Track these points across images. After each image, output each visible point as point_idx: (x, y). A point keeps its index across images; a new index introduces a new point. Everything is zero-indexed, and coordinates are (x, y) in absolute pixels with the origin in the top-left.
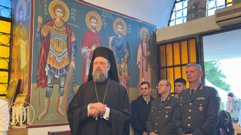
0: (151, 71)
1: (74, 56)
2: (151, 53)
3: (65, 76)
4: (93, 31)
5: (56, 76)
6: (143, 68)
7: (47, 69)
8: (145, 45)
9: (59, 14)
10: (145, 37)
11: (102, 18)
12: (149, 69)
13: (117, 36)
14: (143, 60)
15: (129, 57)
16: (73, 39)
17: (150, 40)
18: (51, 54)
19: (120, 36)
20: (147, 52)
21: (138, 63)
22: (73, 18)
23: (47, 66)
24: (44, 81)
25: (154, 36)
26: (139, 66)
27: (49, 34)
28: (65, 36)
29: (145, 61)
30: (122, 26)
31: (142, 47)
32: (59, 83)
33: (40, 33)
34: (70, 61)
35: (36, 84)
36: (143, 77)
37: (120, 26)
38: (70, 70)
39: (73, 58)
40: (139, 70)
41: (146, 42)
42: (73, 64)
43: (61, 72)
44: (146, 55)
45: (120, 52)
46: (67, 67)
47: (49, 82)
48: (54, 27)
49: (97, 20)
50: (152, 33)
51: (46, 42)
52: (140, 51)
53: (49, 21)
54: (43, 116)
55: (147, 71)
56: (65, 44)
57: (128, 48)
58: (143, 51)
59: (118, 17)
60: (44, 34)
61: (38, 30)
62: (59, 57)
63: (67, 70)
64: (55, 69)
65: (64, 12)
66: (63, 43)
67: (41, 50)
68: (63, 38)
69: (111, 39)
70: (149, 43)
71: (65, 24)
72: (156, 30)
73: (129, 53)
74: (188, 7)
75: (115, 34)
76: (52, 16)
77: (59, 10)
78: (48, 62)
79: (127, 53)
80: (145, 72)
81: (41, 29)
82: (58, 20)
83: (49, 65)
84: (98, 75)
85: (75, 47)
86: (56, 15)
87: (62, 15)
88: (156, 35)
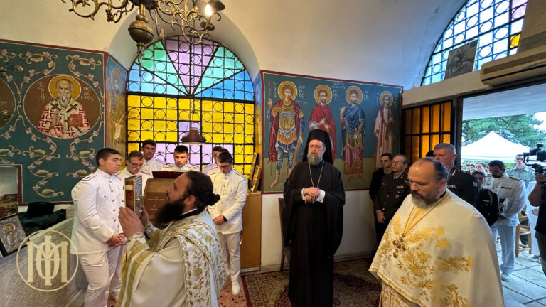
0: (393, 139)
1: (302, 131)
2: (394, 120)
3: (293, 150)
4: (322, 104)
5: (285, 151)
6: (382, 136)
7: (277, 146)
8: (386, 111)
9: (287, 94)
10: (387, 102)
11: (332, 90)
12: (390, 138)
13: (350, 105)
14: (382, 128)
15: (364, 127)
16: (301, 116)
17: (393, 104)
18: (281, 132)
19: (353, 105)
20: (389, 118)
21: (375, 132)
22: (301, 95)
23: (277, 143)
24: (274, 156)
25: (400, 98)
26: (377, 135)
27: (278, 115)
28: (293, 114)
29: (385, 129)
30: (357, 94)
31: (382, 114)
32: (288, 157)
33: (270, 114)
34: (298, 137)
35: (268, 159)
36: (381, 146)
37: (354, 95)
38: (298, 145)
39: (301, 133)
40: (377, 139)
41: (388, 107)
42: (301, 139)
43: (289, 147)
44: (386, 121)
45: (353, 122)
46: (295, 143)
47: (279, 157)
48: (283, 107)
49: (326, 93)
50: (396, 96)
51: (275, 122)
52: (379, 119)
53: (278, 102)
54: (275, 185)
55: (387, 139)
56: (293, 120)
57: (363, 116)
58: (383, 118)
59: (351, 85)
60: (274, 115)
61: (269, 112)
62: (287, 134)
63: (295, 146)
64: (283, 145)
65: (292, 92)
66: (291, 120)
67: (271, 129)
68: (290, 116)
69: (343, 110)
70: (391, 108)
71: (294, 103)
72: (403, 92)
73: (365, 123)
74: (448, 60)
75: (347, 104)
76: (281, 97)
77: (287, 90)
78: (278, 140)
79: (362, 122)
80: (385, 141)
81: (271, 111)
82: (286, 100)
83: (279, 142)
84: (313, 158)
85: (303, 123)
86: (284, 95)
87: (290, 94)
88: (402, 98)
